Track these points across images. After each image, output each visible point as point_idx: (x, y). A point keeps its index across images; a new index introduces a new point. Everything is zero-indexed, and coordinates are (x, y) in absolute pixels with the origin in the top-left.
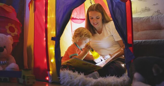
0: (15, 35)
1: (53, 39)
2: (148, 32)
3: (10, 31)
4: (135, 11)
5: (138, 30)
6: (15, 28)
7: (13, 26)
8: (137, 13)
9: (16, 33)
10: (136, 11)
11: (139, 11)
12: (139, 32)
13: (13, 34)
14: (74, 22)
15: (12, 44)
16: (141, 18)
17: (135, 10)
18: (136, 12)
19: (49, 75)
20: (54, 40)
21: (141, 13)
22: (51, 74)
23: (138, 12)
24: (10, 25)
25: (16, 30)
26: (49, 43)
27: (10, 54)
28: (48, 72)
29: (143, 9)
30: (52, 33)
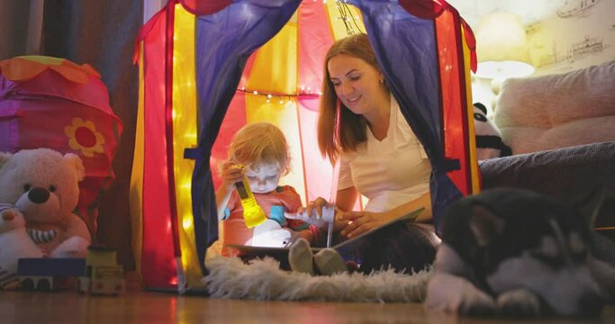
0: (95, 153)
1: (188, 153)
2: (580, 125)
3: (81, 142)
4: (549, 56)
5: (548, 123)
6: (97, 131)
7: (88, 127)
8: (556, 61)
9: (99, 148)
10: (555, 55)
11: (566, 54)
12: (551, 128)
13: (88, 152)
14: (309, 109)
15: (81, 180)
16: (556, 78)
17: (551, 54)
18: (553, 59)
19: (178, 273)
20: (192, 158)
21: (573, 61)
22: (185, 268)
23: (563, 60)
24: (78, 123)
25: (100, 139)
26: (176, 169)
27: (73, 212)
28: (175, 262)
29: (576, 48)
30: (188, 136)
